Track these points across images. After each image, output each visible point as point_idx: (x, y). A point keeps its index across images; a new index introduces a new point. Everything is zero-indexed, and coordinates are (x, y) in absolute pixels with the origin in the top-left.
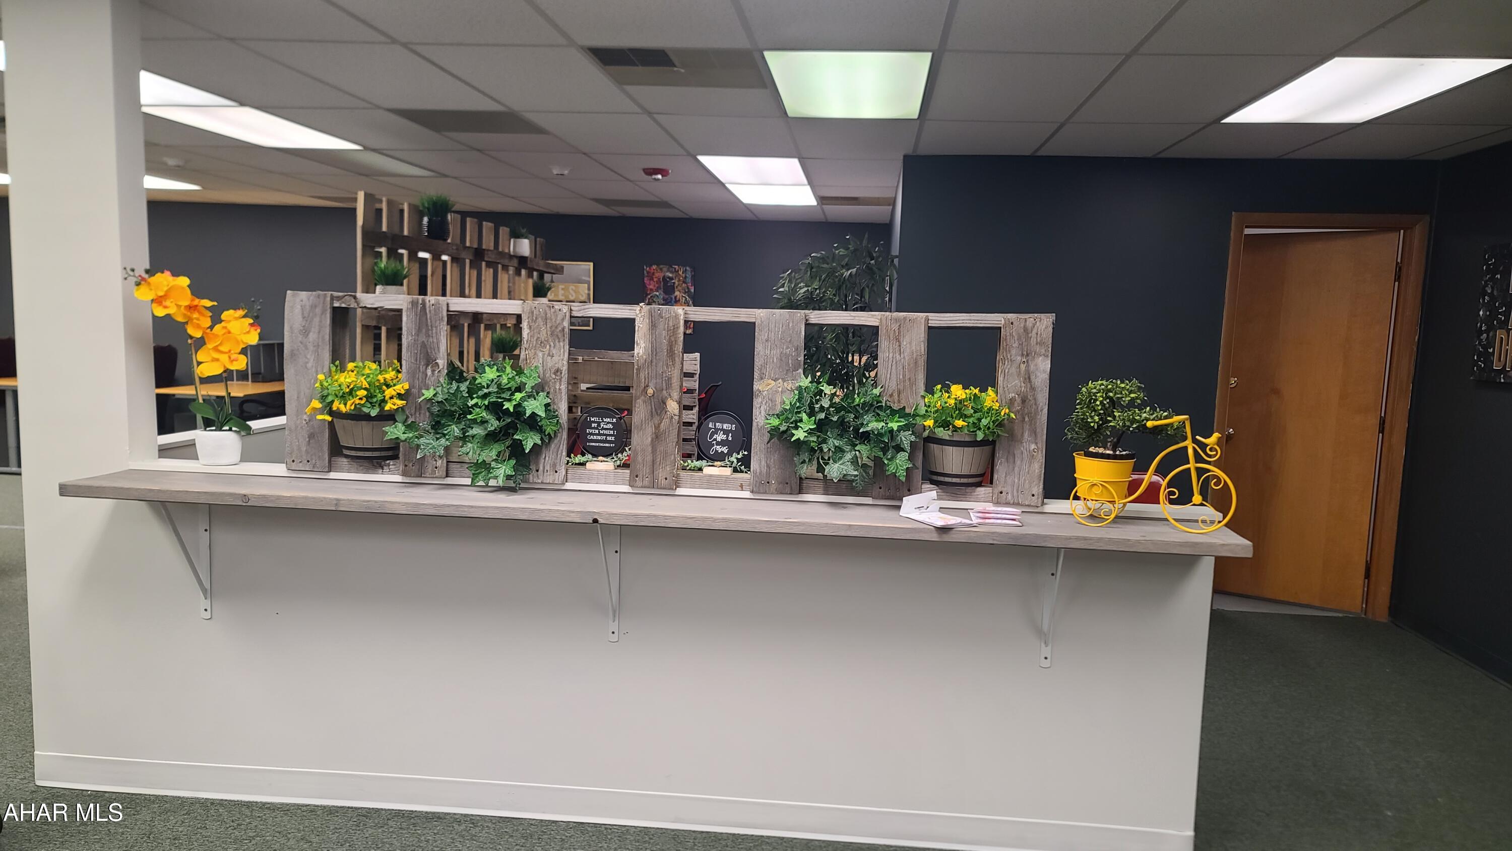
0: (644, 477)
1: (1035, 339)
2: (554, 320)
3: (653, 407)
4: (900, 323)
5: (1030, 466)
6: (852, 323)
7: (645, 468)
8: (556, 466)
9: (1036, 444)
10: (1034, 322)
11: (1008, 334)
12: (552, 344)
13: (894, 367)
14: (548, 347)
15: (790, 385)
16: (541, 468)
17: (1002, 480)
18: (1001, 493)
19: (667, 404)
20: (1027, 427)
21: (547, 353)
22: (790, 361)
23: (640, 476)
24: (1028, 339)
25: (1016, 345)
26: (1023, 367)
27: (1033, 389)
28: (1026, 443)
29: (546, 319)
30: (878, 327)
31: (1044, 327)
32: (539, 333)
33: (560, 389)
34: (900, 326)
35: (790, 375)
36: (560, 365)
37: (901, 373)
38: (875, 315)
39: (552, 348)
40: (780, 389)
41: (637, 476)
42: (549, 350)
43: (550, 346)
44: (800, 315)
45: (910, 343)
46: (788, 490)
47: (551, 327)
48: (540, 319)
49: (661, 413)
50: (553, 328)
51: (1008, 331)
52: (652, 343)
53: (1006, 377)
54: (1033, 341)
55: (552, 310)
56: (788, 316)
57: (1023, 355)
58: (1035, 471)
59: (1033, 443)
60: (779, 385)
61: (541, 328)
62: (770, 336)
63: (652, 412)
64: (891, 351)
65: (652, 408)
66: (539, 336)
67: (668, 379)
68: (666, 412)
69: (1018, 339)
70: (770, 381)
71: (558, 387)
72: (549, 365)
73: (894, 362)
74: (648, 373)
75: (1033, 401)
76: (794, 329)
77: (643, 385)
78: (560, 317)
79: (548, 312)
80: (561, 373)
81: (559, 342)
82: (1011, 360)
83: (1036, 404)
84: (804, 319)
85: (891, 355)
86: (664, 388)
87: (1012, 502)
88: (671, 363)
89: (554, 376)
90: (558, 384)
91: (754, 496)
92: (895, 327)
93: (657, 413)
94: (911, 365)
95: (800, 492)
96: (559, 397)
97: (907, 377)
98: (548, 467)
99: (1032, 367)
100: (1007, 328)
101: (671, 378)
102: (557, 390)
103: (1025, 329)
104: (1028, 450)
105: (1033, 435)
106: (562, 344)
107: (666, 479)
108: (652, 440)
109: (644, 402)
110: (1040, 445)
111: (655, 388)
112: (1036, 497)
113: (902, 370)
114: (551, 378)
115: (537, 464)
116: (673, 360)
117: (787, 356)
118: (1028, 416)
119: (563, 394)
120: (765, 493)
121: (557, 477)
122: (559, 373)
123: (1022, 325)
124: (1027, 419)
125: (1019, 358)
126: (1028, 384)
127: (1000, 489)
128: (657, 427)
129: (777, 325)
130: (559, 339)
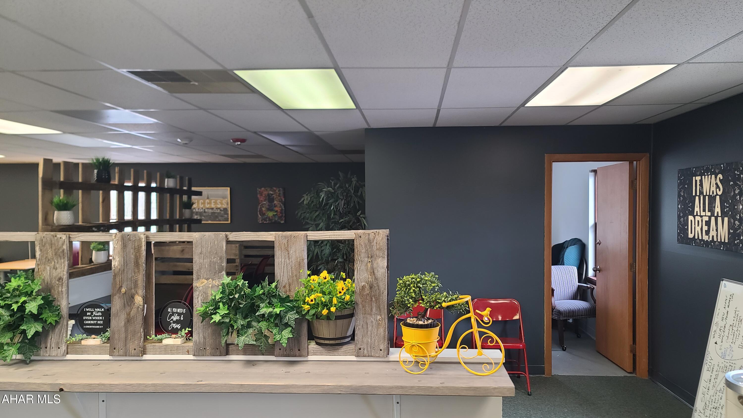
0: (120, 349)
1: (376, 247)
2: (57, 245)
3: (126, 301)
4: (288, 239)
5: (378, 331)
6: (257, 239)
7: (120, 343)
8: (59, 344)
9: (381, 315)
10: (374, 235)
11: (358, 244)
12: (56, 261)
13: (285, 268)
14: (53, 263)
15: (217, 283)
16: (49, 346)
17: (360, 340)
18: (360, 349)
19: (135, 298)
20: (374, 305)
21: (53, 267)
22: (217, 267)
23: (117, 348)
24: (371, 247)
25: (364, 251)
26: (369, 265)
27: (376, 279)
28: (374, 315)
29: (51, 244)
30: (274, 241)
31: (381, 238)
32: (47, 254)
33: (62, 291)
34: (288, 240)
35: (217, 275)
36: (62, 275)
37: (290, 271)
38: (273, 234)
39: (56, 264)
40: (211, 286)
41: (115, 349)
42: (54, 265)
43: (55, 262)
44: (222, 236)
45: (295, 252)
46: (218, 353)
47: (55, 250)
48: (47, 244)
49: (131, 305)
50: (57, 250)
51: (358, 242)
52: (124, 258)
53: (359, 272)
54: (375, 248)
55: (55, 238)
56: (214, 237)
57: (368, 257)
58: (381, 333)
59: (378, 315)
60: (210, 283)
61: (48, 250)
62: (202, 250)
63: (124, 304)
64: (283, 257)
65: (124, 302)
66: (47, 256)
67: (135, 281)
68: (134, 304)
69: (365, 247)
70: (204, 280)
71: (60, 290)
72: (55, 275)
73: (285, 265)
74: (122, 278)
75: (377, 288)
76: (218, 245)
77: (118, 286)
78: (60, 243)
79: (53, 239)
80: (63, 280)
81: (61, 259)
82: (361, 260)
83: (379, 289)
84: (225, 238)
85: (283, 260)
86: (133, 287)
87: (367, 355)
88: (137, 271)
89: (57, 282)
90: (60, 287)
91: (196, 358)
92: (285, 241)
93: (128, 305)
94: (297, 266)
95: (227, 353)
96: (61, 296)
97: (294, 274)
98: (53, 345)
99: (375, 265)
100: (357, 240)
101: (137, 280)
102: (60, 292)
103: (369, 240)
104: (376, 320)
105: (379, 310)
106: (62, 261)
107: (135, 349)
108: (125, 323)
109: (120, 297)
110: (383, 316)
111: (127, 288)
112: (383, 351)
113: (291, 269)
114: (55, 284)
115: (46, 343)
116: (138, 269)
117: (215, 263)
118: (374, 297)
119: (64, 295)
120: (203, 356)
121: (59, 352)
122: (61, 280)
123: (367, 238)
124: (374, 299)
125: (366, 259)
126: (373, 276)
127: (359, 346)
128: (129, 314)
129: (207, 243)
130: (60, 257)
